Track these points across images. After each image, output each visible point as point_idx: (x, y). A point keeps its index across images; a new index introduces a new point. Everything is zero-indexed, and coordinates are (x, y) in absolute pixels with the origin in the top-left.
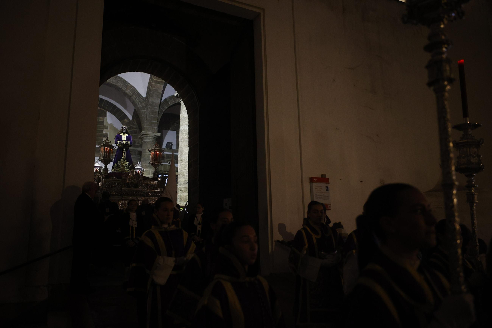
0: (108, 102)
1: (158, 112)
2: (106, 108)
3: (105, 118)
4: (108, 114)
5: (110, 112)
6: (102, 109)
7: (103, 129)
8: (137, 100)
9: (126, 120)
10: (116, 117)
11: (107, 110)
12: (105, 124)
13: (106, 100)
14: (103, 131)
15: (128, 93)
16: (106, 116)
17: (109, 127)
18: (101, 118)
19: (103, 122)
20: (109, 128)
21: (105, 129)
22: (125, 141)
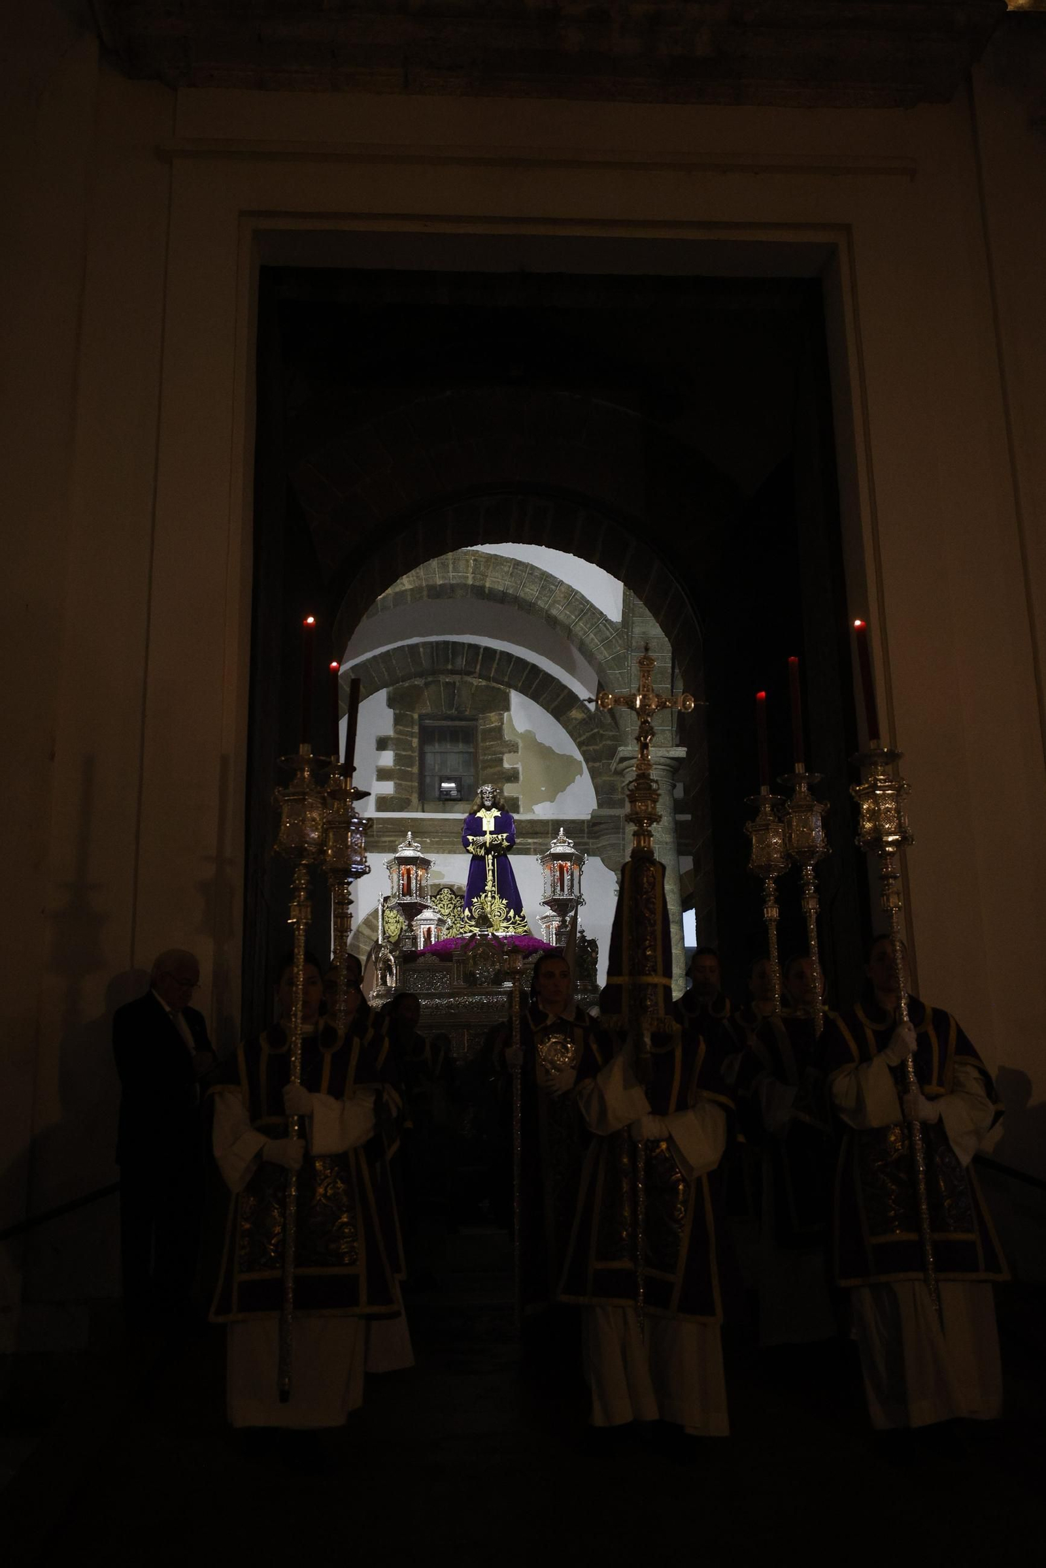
0: (509, 656)
1: (670, 671)
2: (506, 679)
3: (506, 714)
4: (516, 698)
5: (521, 692)
6: (494, 685)
7: (503, 753)
8: (592, 636)
9: (576, 714)
10: (541, 705)
11: (510, 686)
12: (507, 738)
13: (502, 653)
14: (501, 760)
15: (561, 617)
16: (508, 709)
17: (521, 745)
18: (493, 716)
19: (499, 729)
20: (520, 751)
21: (510, 752)
22: (491, 833)
